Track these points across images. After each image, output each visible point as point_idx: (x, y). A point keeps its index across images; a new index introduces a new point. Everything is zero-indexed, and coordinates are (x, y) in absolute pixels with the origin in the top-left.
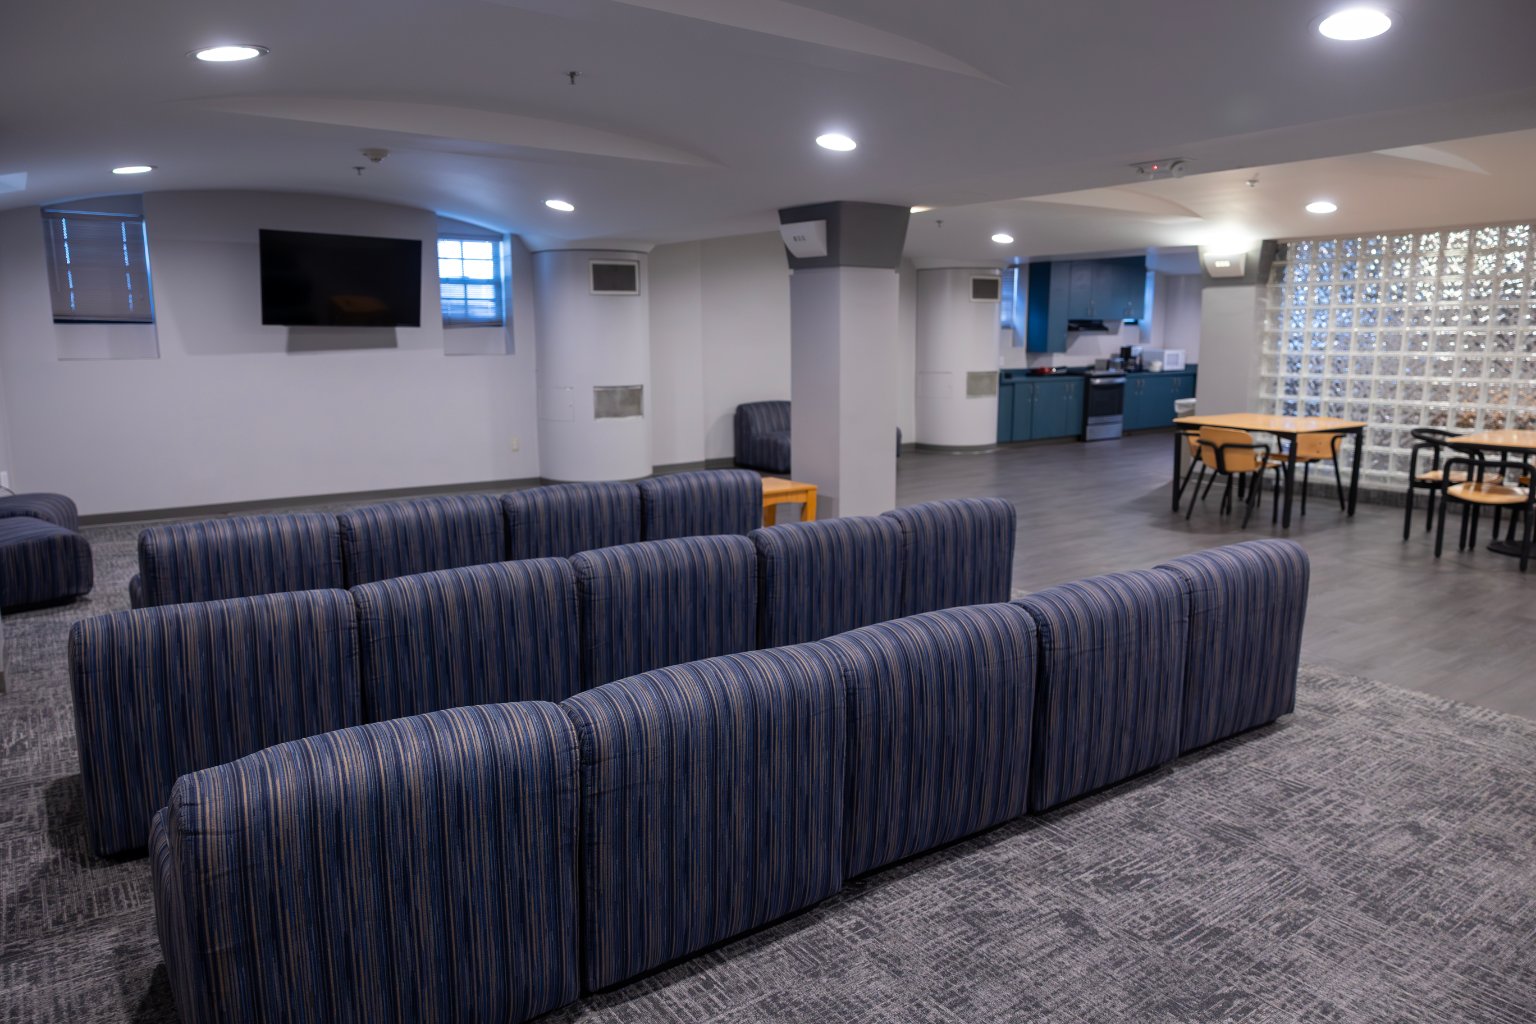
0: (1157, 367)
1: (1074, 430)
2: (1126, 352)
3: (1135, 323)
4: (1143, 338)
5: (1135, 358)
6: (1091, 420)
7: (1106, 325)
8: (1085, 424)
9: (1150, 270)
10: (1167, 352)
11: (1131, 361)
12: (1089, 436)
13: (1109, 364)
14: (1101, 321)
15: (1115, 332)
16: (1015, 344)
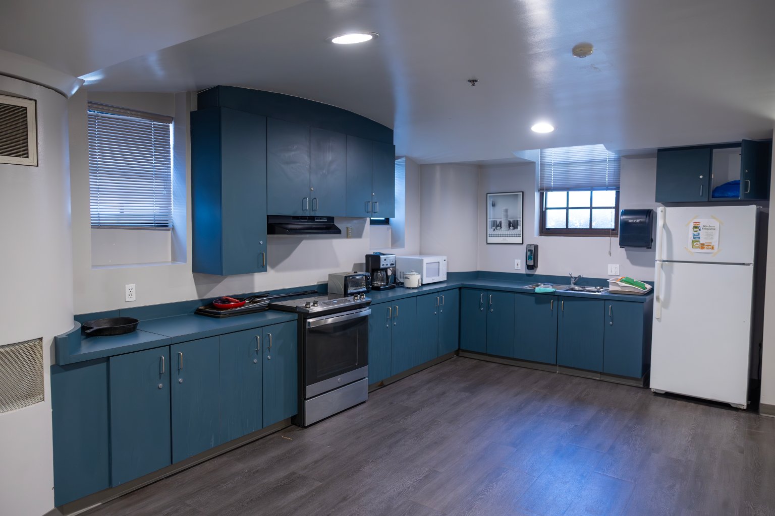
0: (414, 281)
1: (280, 413)
2: (373, 261)
3: (386, 222)
4: (396, 240)
5: (385, 270)
6: (311, 389)
7: (338, 224)
8: (301, 397)
9: (399, 157)
10: (426, 260)
11: (381, 274)
12: (309, 420)
13: (348, 280)
14: (331, 219)
15: (359, 234)
16: (176, 256)
